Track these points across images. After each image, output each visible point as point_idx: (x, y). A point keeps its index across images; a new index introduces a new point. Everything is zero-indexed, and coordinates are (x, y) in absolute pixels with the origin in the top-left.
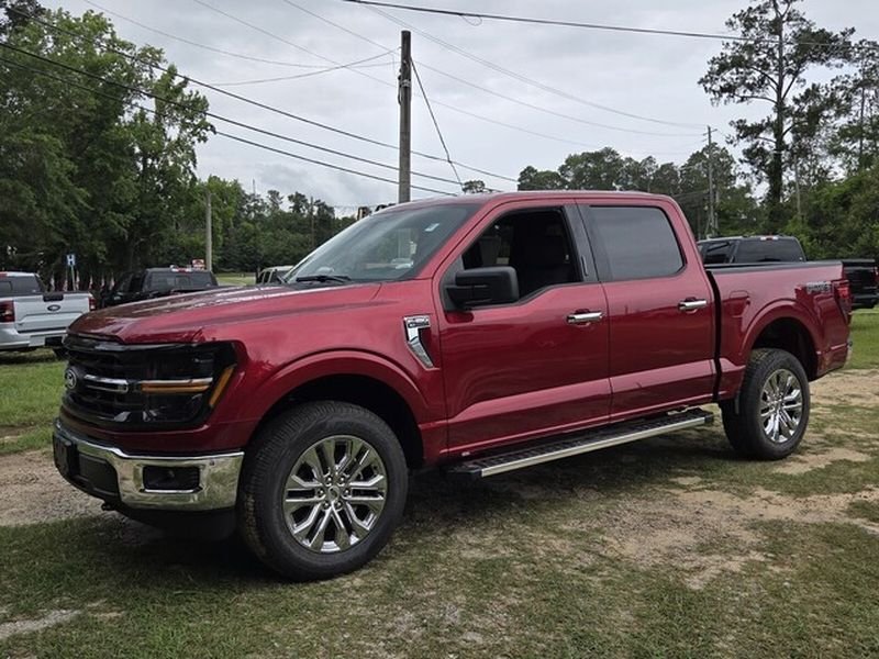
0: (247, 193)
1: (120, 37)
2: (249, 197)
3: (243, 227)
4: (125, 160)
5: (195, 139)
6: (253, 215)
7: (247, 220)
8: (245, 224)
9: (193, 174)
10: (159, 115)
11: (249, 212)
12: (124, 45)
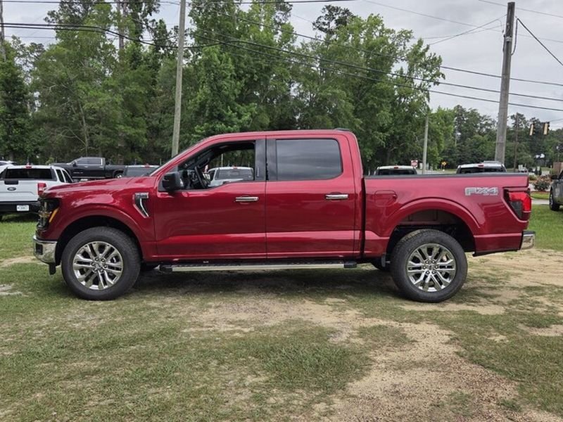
0: (482, 115)
1: (386, 27)
2: (483, 118)
3: (475, 138)
4: (384, 100)
5: (432, 84)
6: (484, 130)
7: (479, 133)
8: (477, 136)
9: (428, 106)
10: (411, 70)
11: (481, 128)
12: (389, 31)
